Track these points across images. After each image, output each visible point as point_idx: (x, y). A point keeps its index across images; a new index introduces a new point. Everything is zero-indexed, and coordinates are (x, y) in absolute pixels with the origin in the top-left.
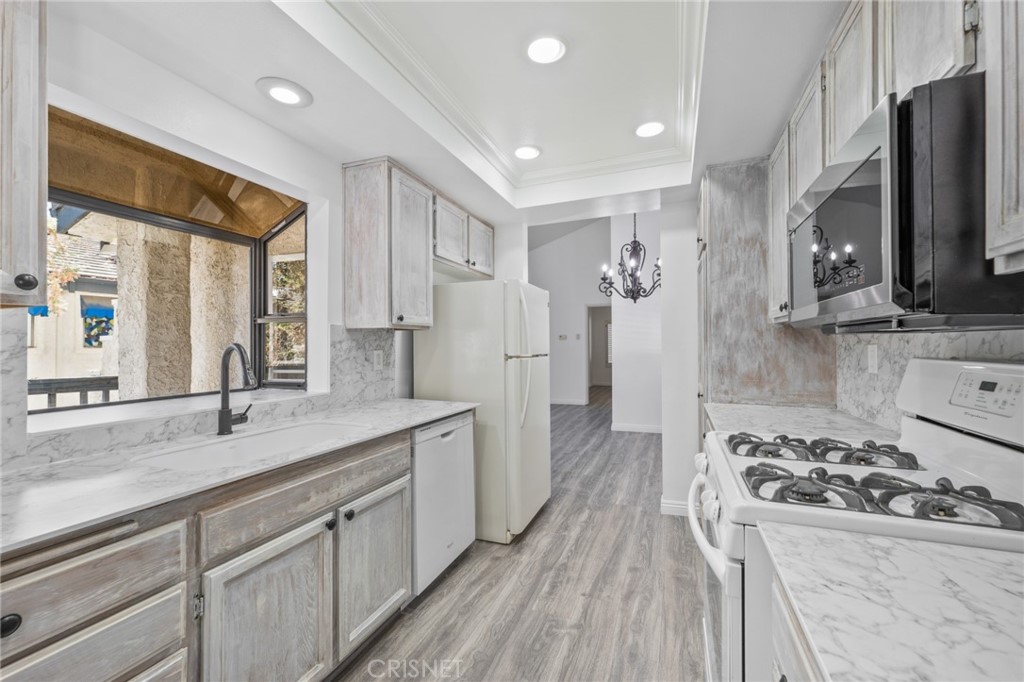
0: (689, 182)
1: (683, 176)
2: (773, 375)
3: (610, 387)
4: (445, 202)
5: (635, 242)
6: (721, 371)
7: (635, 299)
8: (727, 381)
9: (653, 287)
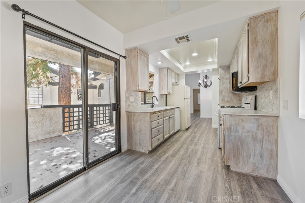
0: (217, 68)
1: (216, 66)
2: (231, 101)
3: (200, 110)
4: (174, 73)
5: (206, 75)
6: (222, 100)
7: (206, 88)
8: (223, 102)
9: (210, 85)
